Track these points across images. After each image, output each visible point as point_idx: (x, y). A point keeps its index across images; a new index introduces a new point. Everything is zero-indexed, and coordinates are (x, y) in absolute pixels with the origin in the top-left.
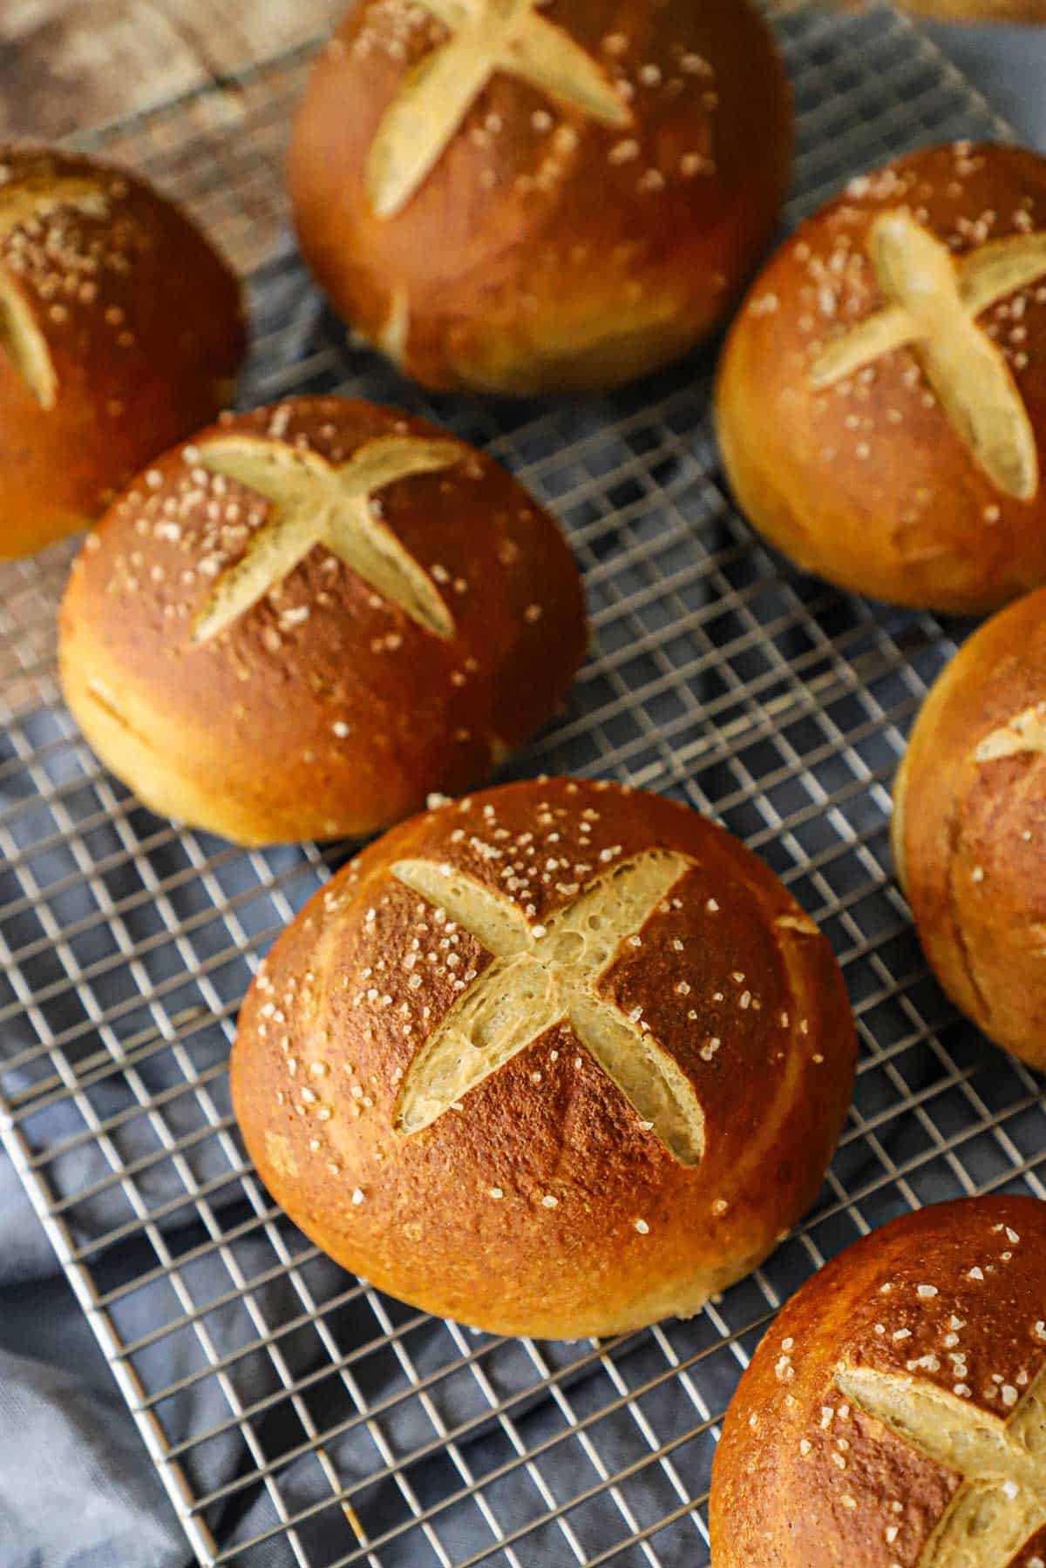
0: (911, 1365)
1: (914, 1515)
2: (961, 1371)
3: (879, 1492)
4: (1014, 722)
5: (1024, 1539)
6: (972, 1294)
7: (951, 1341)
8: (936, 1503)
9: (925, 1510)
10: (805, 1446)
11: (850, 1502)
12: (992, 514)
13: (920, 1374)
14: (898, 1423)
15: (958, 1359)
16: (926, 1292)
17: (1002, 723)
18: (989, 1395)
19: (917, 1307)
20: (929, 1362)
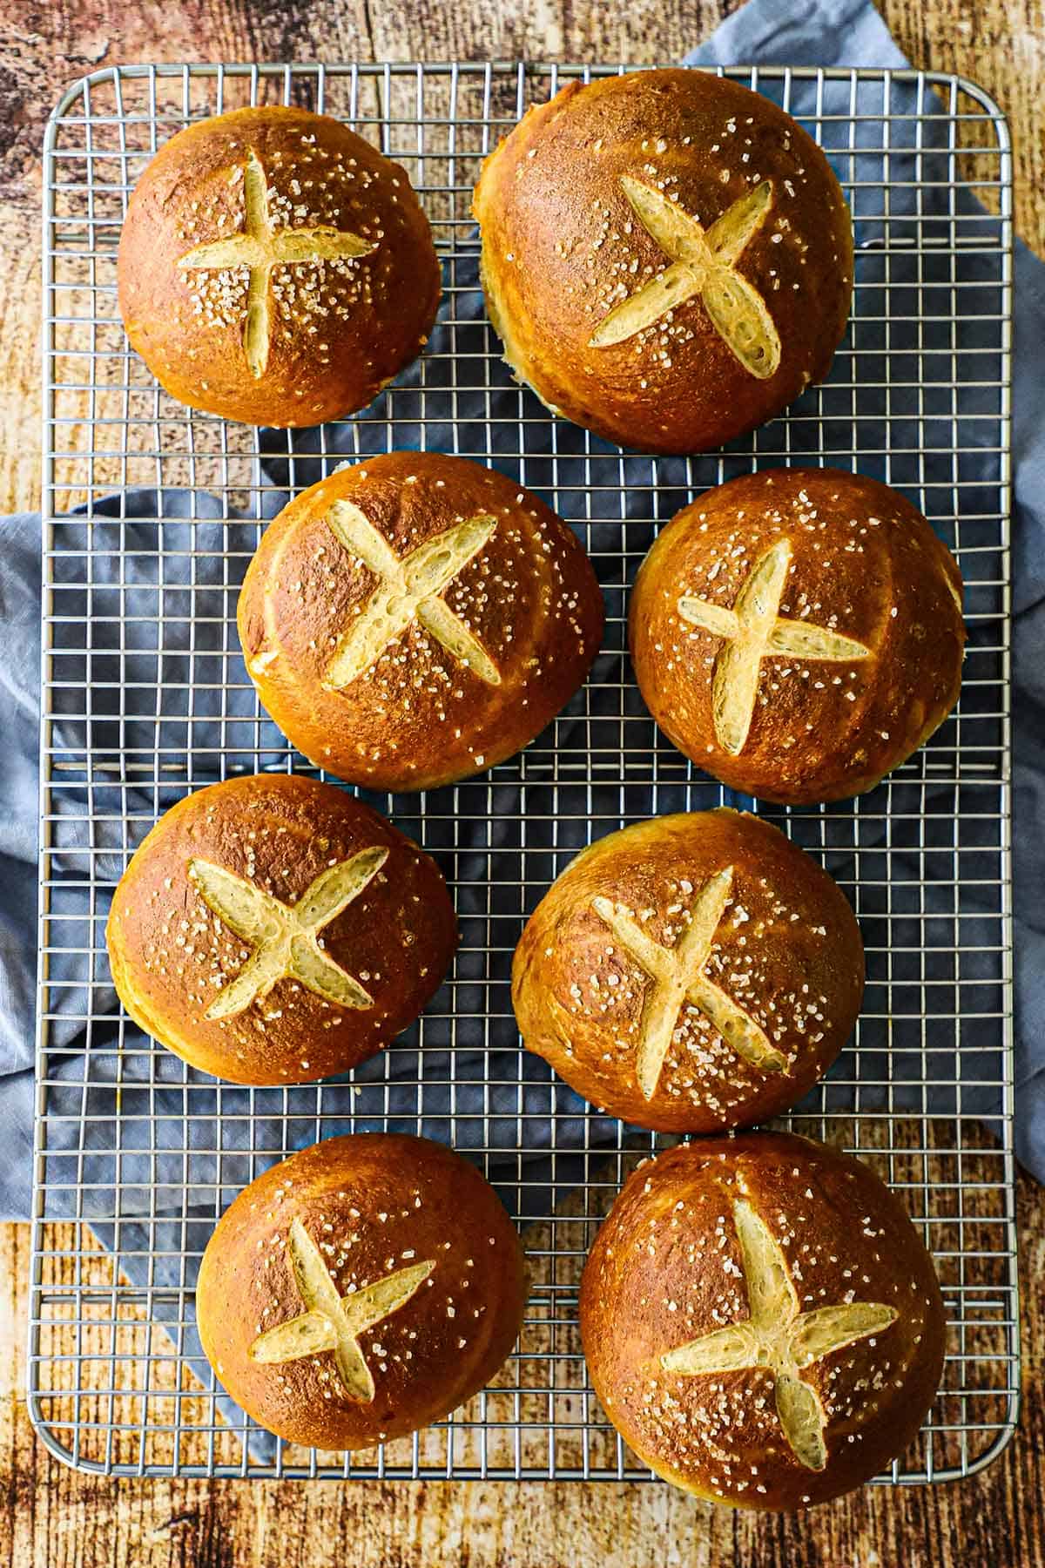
0: (323, 1245)
1: (280, 1311)
2: (340, 1263)
3: (273, 1290)
4: (619, 905)
5: (318, 1350)
6: (374, 1225)
7: (347, 1245)
8: (291, 1313)
9: (285, 1312)
10: (260, 1244)
11: (259, 1285)
12: (710, 748)
13: (323, 1252)
14: (301, 1266)
15: (344, 1256)
16: (355, 1213)
17: (614, 899)
18: (344, 1282)
19: (344, 1217)
20: (330, 1250)
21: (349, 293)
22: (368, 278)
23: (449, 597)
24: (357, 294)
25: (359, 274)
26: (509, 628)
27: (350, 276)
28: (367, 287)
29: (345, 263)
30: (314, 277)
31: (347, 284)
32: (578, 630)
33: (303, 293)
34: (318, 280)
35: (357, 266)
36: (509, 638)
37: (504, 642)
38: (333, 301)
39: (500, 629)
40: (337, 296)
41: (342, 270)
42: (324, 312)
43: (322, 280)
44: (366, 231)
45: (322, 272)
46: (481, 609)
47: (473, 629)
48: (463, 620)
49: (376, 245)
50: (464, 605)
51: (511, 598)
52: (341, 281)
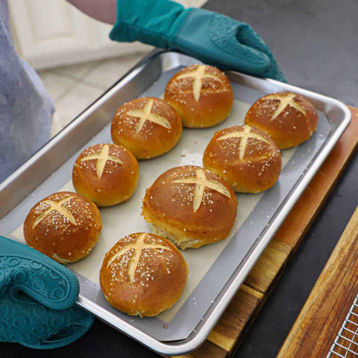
21: (62, 225)
22: (68, 227)
23: (249, 139)
24: (63, 227)
25: (67, 224)
26: (252, 151)
27: (65, 222)
28: (66, 228)
29: (66, 219)
30: (58, 215)
31: (63, 223)
32: (263, 170)
33: (53, 217)
34: (58, 217)
35: (68, 222)
36: (251, 153)
37: (249, 152)
38: (57, 223)
39: (251, 150)
40: (58, 223)
41: (64, 219)
42: (54, 223)
43: (59, 218)
44: (78, 220)
45: (60, 216)
46: (252, 144)
47: (247, 145)
48: (247, 142)
49: (76, 224)
50: (250, 141)
51: (258, 149)
52: (62, 221)
